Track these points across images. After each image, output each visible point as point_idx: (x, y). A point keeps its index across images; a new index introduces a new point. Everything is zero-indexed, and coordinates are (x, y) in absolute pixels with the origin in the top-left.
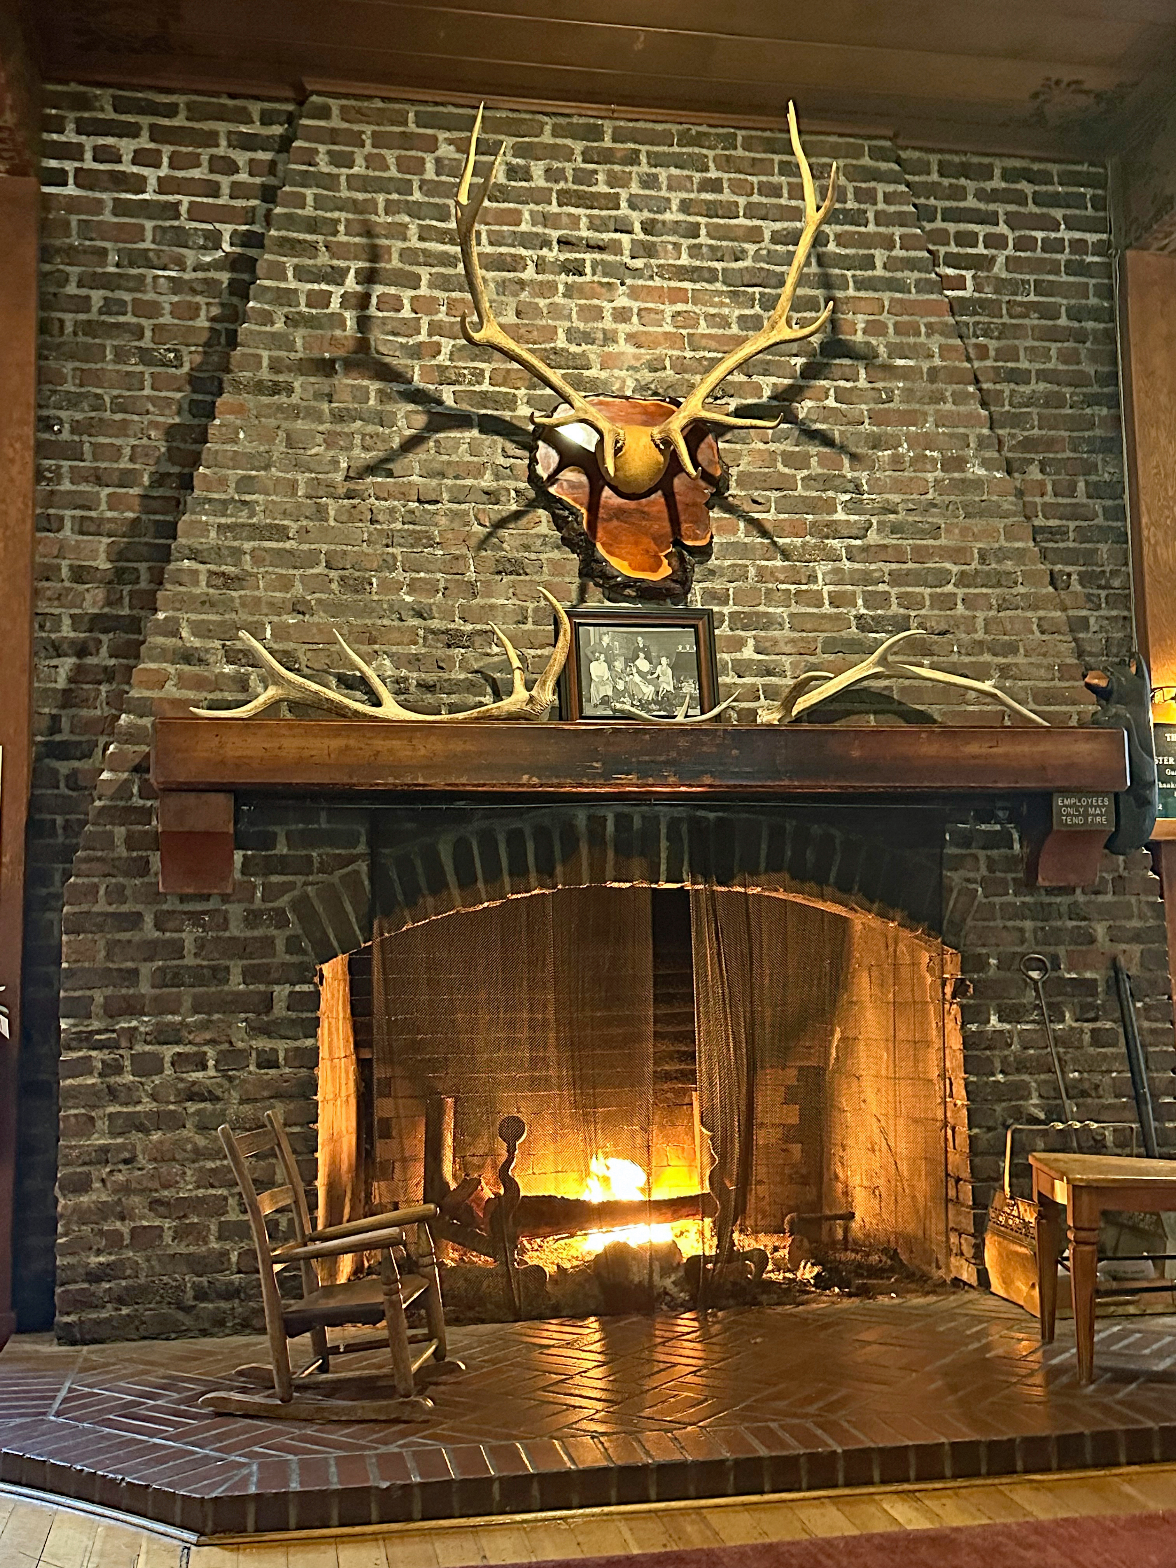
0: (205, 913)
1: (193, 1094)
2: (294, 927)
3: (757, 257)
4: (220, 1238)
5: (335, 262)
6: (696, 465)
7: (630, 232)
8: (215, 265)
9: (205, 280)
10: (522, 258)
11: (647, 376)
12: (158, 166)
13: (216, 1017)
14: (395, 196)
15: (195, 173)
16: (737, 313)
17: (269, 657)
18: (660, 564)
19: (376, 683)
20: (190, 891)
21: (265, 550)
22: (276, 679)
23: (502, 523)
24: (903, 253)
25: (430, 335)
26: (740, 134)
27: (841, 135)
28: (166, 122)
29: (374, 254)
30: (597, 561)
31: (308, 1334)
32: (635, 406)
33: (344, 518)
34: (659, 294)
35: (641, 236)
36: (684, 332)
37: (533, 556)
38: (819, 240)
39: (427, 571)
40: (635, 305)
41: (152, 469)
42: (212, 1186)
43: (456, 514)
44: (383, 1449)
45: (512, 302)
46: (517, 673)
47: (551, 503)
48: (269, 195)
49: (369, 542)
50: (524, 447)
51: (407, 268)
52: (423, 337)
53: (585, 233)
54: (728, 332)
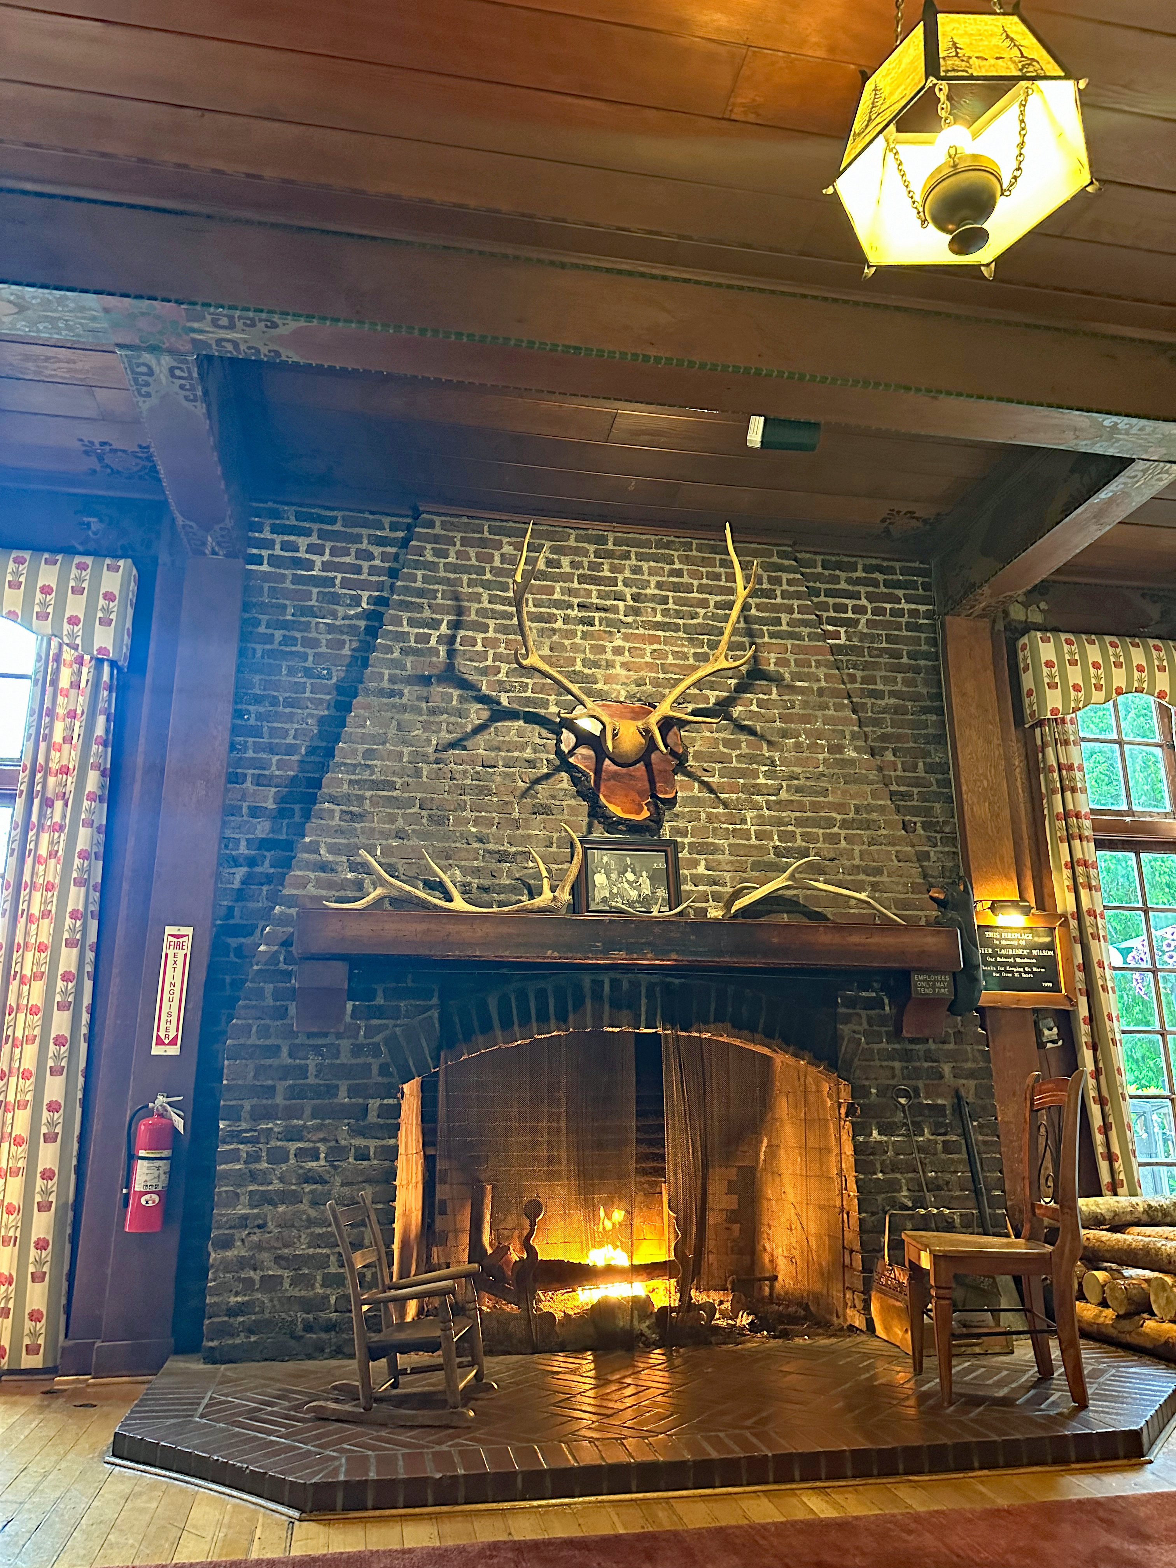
0: (324, 1046)
1: (309, 1178)
2: (385, 1058)
3: (705, 617)
4: (322, 1286)
5: (434, 616)
6: (666, 746)
7: (624, 600)
8: (357, 616)
9: (350, 626)
10: (555, 615)
11: (634, 689)
12: (322, 554)
13: (327, 1121)
14: (474, 576)
15: (347, 559)
16: (693, 651)
17: (379, 868)
18: (642, 810)
19: (450, 885)
20: (315, 1030)
21: (379, 796)
22: (383, 883)
23: (537, 781)
24: (800, 616)
25: (494, 661)
26: (695, 542)
27: (759, 543)
28: (329, 527)
29: (460, 611)
30: (600, 807)
31: (384, 1360)
32: (626, 707)
33: (433, 776)
34: (642, 639)
35: (631, 603)
36: (658, 662)
37: (558, 803)
38: (746, 607)
39: (487, 812)
40: (627, 645)
41: (308, 744)
42: (319, 1247)
43: (507, 774)
44: (437, 1448)
45: (547, 642)
46: (545, 881)
47: (571, 769)
48: (393, 574)
49: (449, 792)
50: (553, 733)
51: (481, 620)
52: (489, 662)
53: (595, 601)
54: (686, 663)
